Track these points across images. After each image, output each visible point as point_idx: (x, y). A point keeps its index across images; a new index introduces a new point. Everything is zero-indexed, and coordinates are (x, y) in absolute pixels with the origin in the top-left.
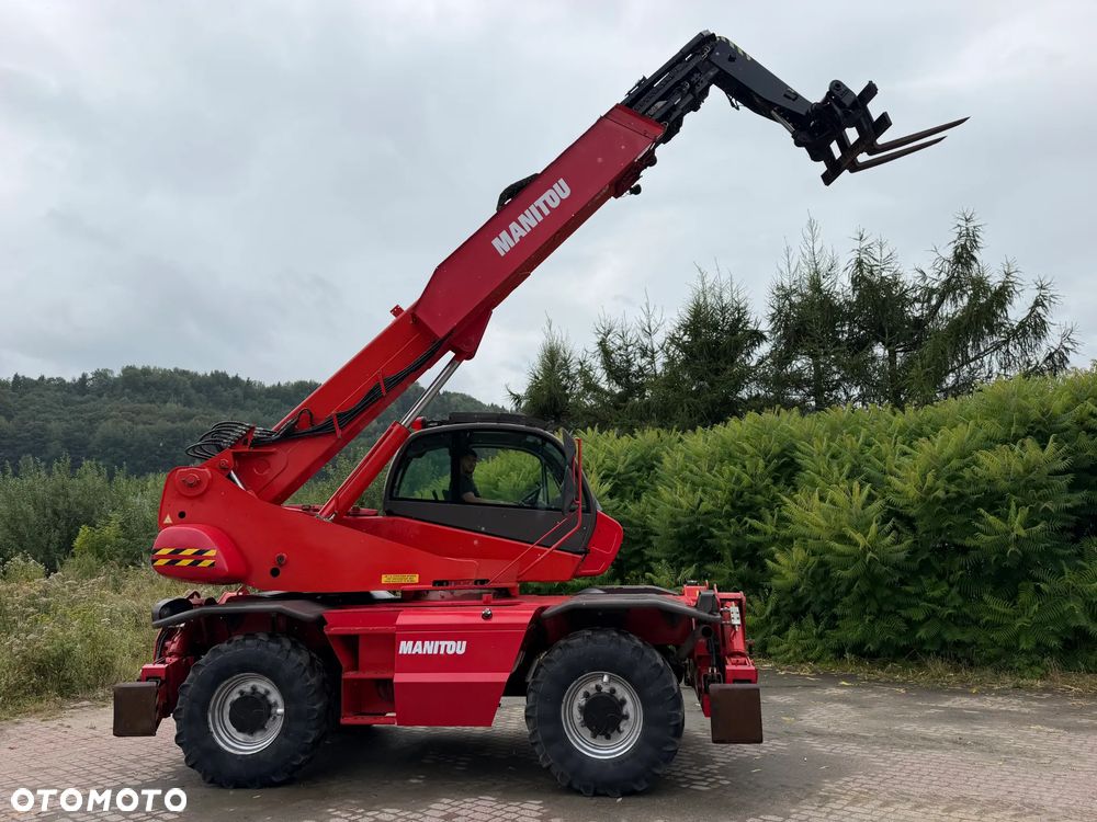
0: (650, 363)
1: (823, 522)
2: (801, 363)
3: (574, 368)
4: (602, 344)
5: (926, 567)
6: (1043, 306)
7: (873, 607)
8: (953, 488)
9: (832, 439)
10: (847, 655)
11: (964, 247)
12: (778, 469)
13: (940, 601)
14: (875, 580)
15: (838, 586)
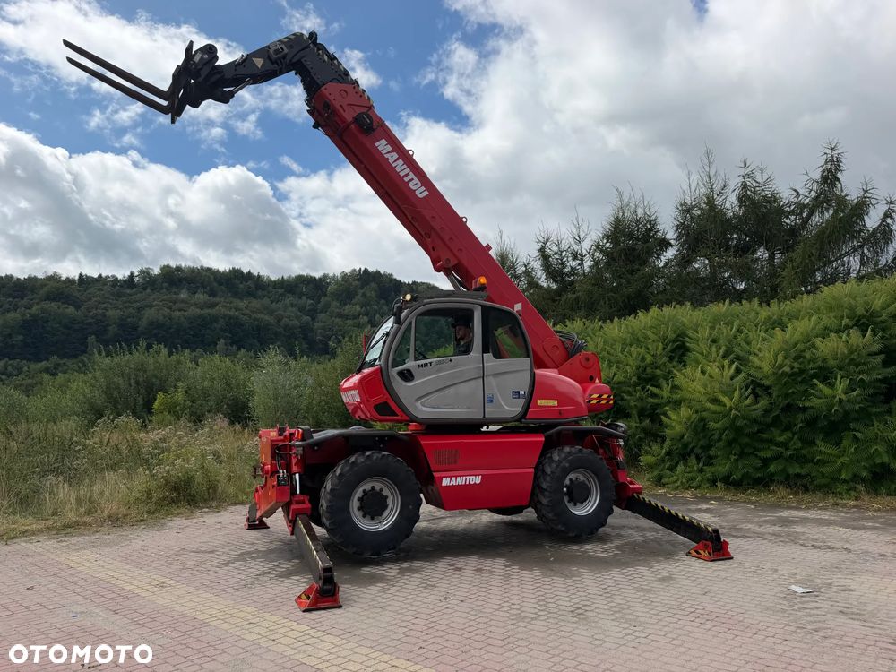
0: (579, 265)
1: (702, 390)
2: (699, 264)
3: (520, 270)
4: (542, 250)
5: (776, 422)
6: (891, 217)
7: (736, 450)
8: (796, 365)
9: (712, 328)
10: (719, 484)
11: (829, 170)
12: (673, 351)
13: (785, 445)
14: (738, 431)
15: (713, 435)
